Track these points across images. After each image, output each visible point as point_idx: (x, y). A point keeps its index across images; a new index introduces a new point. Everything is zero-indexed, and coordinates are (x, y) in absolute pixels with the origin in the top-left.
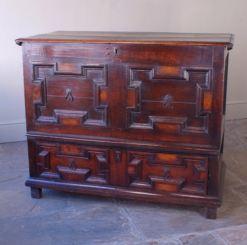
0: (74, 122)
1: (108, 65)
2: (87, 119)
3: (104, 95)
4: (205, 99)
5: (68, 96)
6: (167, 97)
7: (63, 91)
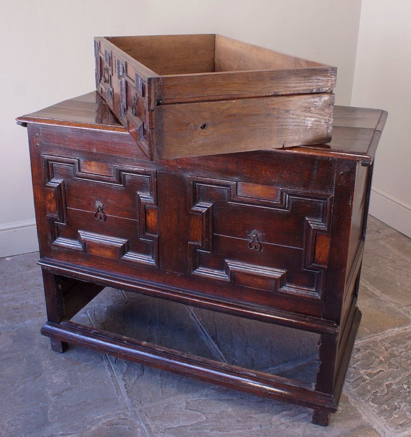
0: (108, 254)
1: (158, 172)
2: (128, 251)
3: (152, 219)
4: (317, 244)
5: (98, 211)
6: (254, 234)
7: (90, 204)
